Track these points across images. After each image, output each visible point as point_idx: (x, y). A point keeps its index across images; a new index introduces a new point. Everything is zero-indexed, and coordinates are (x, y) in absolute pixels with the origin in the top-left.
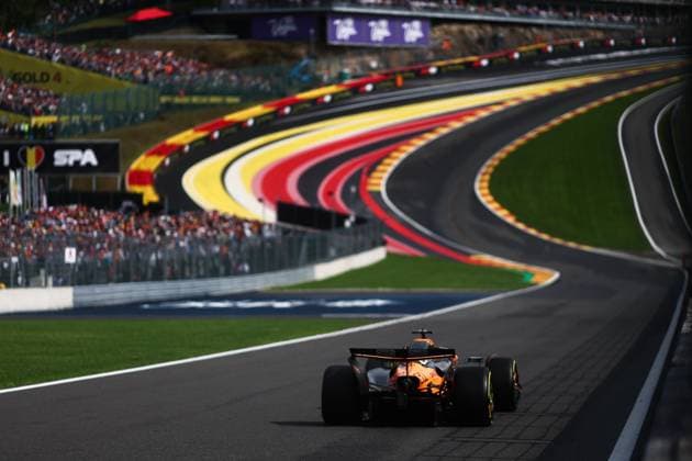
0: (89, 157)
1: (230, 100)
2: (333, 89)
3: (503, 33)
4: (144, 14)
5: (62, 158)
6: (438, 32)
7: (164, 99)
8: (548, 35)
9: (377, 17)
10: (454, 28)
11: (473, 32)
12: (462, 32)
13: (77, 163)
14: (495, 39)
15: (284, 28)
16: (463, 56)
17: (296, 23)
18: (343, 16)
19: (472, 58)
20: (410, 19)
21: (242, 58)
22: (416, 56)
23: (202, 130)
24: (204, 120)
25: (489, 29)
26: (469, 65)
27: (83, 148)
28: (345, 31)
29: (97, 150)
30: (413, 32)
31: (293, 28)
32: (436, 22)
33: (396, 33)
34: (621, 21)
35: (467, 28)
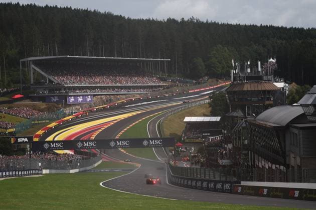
0: (26, 140)
1: (47, 121)
2: (71, 117)
3: (112, 97)
4: (17, 96)
5: (19, 140)
6: (95, 99)
7: (33, 122)
8: (124, 97)
9: (79, 96)
10: (99, 97)
11: (104, 98)
12: (101, 98)
13: (23, 141)
14: (110, 100)
15: (55, 100)
16: (103, 105)
17: (58, 98)
18: (71, 96)
19: (105, 106)
20: (88, 95)
21: (45, 108)
22: (90, 105)
23: (43, 130)
24: (42, 127)
25: (108, 96)
26: (104, 108)
27: (25, 138)
28: (72, 100)
29: (28, 138)
30: (89, 99)
31: (58, 100)
32: (94, 95)
33: (84, 100)
34: (144, 91)
35: (102, 96)
